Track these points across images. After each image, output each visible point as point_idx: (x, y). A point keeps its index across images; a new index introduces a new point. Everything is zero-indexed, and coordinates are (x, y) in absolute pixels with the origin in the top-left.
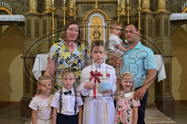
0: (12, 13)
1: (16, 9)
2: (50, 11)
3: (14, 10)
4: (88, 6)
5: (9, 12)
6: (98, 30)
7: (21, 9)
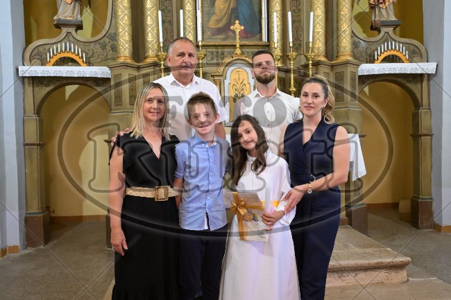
0: (86, 63)
1: (92, 56)
2: (156, 59)
3: (89, 58)
4: (217, 53)
5: (80, 61)
6: (242, 92)
7: (101, 56)
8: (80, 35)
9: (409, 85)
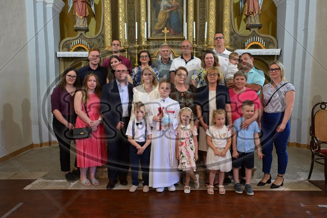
1: (93, 46)
4: (159, 43)
5: (87, 49)
7: (98, 46)
8: (87, 35)
9: (266, 61)
